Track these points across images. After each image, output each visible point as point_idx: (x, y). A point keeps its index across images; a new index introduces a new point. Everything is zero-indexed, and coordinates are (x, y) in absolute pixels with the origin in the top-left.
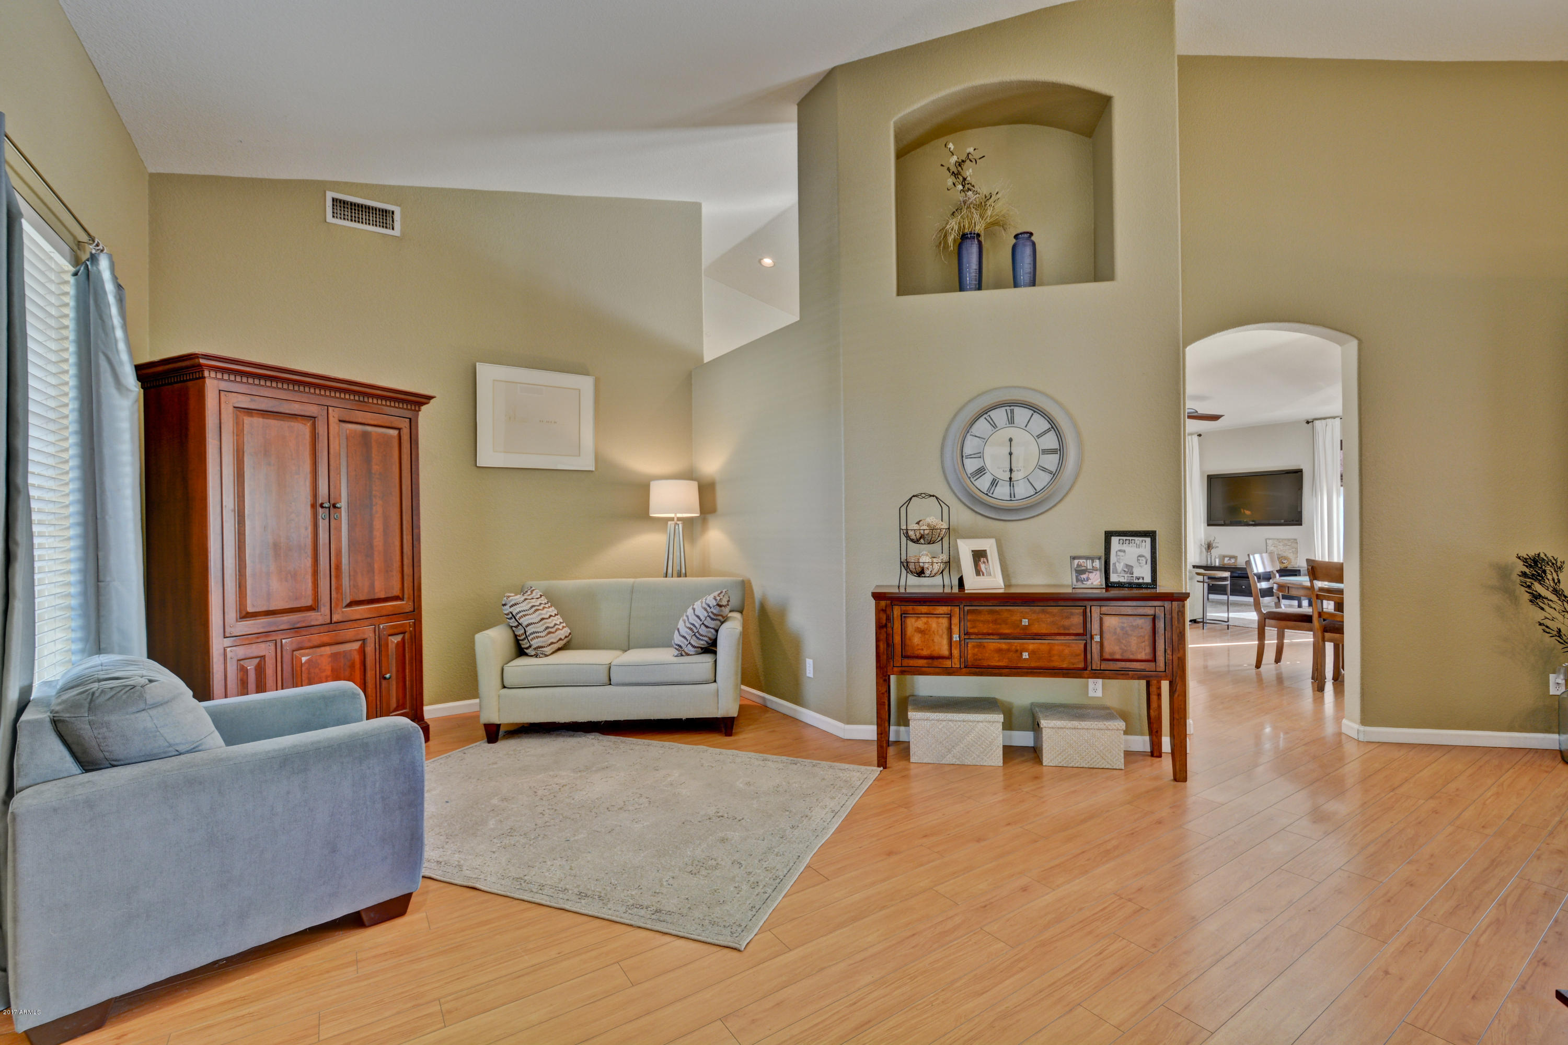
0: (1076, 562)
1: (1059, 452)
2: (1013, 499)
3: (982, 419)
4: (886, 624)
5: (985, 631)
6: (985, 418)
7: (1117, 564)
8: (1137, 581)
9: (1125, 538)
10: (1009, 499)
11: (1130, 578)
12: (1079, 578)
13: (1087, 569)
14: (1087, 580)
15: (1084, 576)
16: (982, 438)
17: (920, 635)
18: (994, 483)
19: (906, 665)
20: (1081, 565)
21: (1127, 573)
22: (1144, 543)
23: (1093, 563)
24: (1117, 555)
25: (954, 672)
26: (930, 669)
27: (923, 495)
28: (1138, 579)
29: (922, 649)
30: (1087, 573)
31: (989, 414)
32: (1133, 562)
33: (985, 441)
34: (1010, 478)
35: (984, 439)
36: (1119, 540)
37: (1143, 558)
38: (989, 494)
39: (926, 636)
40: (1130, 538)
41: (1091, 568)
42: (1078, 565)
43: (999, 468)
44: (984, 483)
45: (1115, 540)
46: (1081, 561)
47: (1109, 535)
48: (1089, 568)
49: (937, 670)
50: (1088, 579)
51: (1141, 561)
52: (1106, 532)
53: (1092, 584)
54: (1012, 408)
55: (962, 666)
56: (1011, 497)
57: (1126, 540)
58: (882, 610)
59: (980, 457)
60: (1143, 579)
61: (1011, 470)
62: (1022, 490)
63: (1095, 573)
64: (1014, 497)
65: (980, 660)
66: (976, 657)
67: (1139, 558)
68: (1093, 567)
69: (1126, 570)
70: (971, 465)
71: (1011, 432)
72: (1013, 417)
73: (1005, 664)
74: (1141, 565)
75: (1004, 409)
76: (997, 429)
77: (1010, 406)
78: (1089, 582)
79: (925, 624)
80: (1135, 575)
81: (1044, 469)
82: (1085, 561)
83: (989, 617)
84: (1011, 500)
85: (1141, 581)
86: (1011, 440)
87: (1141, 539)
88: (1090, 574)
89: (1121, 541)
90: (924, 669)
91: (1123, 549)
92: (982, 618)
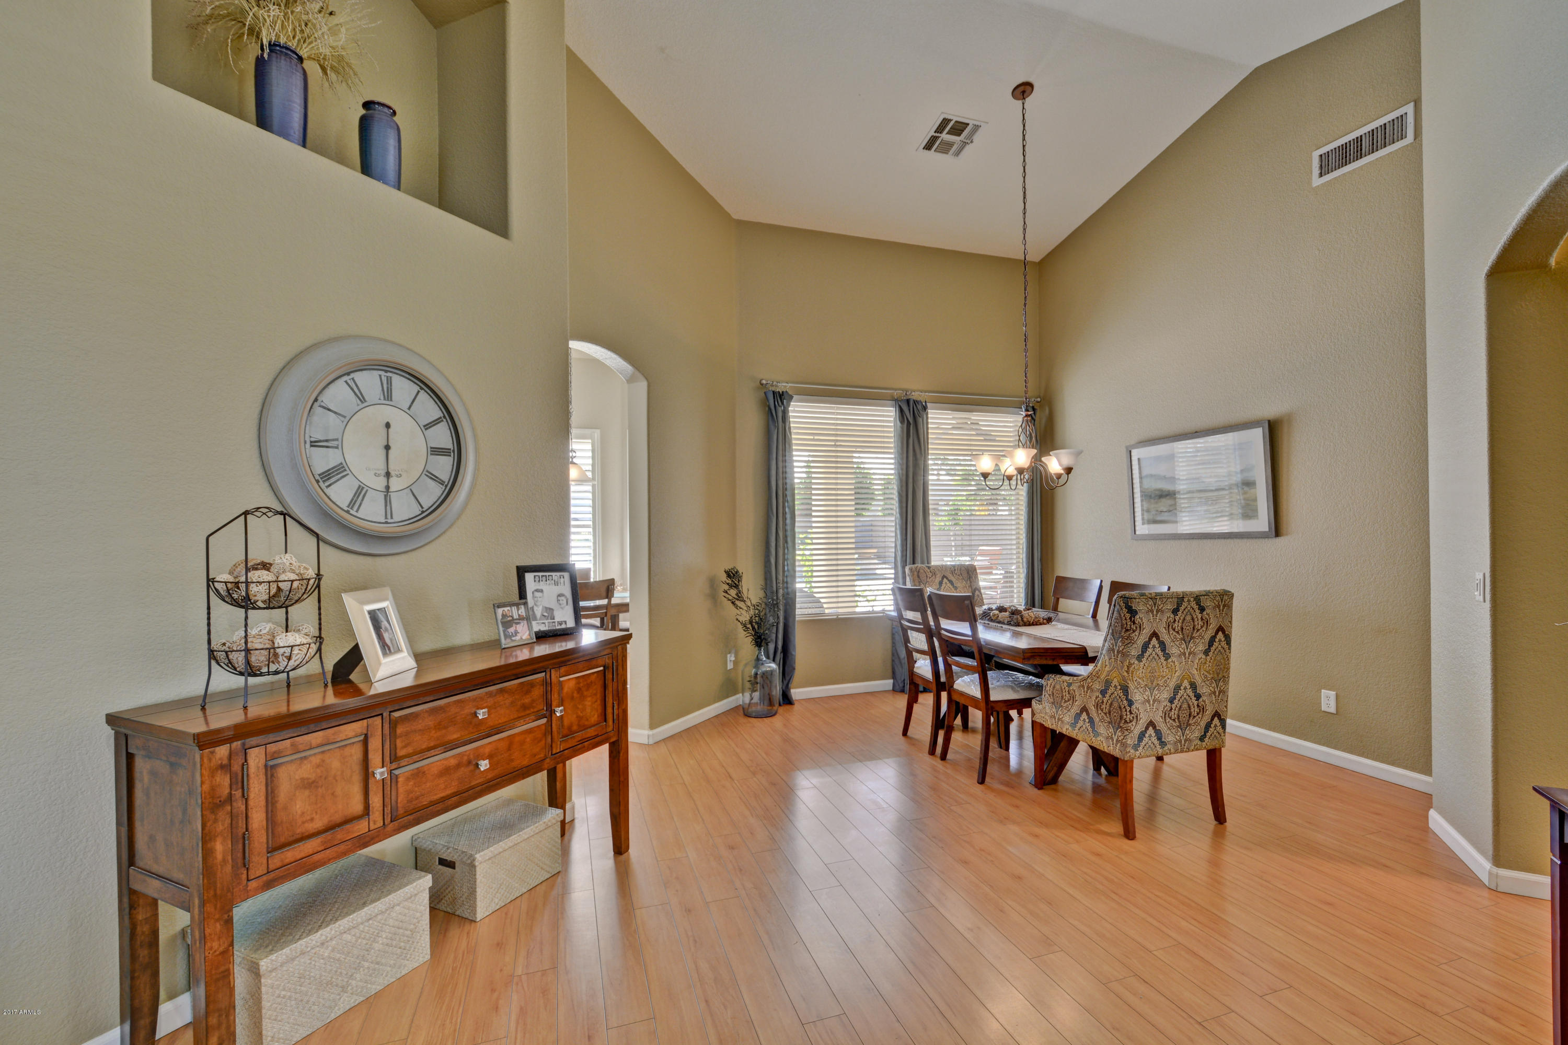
0: (500, 611)
1: (452, 454)
2: (389, 521)
3: (341, 382)
4: (230, 797)
5: (424, 747)
6: (346, 382)
7: (535, 608)
8: (559, 627)
9: (540, 574)
10: (384, 521)
11: (551, 624)
12: (506, 633)
13: (513, 619)
14: (516, 635)
15: (511, 630)
16: (339, 414)
17: (307, 792)
18: (360, 492)
19: (279, 864)
20: (506, 615)
21: (547, 619)
22: (562, 579)
23: (518, 610)
24: (534, 597)
25: (373, 839)
26: (328, 851)
27: (265, 510)
28: (561, 624)
29: (312, 820)
30: (514, 625)
31: (352, 375)
32: (552, 604)
33: (346, 419)
34: (388, 487)
35: (345, 417)
36: (535, 576)
37: (563, 598)
38: (352, 512)
39: (320, 790)
40: (547, 574)
41: (517, 617)
42: (504, 616)
43: (368, 469)
44: (340, 493)
45: (529, 577)
46: (506, 609)
47: (521, 571)
48: (515, 617)
49: (342, 847)
50: (516, 633)
51: (561, 602)
52: (518, 568)
53: (521, 638)
54: (389, 374)
55: (388, 820)
56: (386, 518)
57: (542, 576)
58: (222, 767)
59: (337, 448)
60: (566, 624)
61: (388, 475)
62: (404, 509)
63: (522, 624)
64: (392, 517)
65: (417, 798)
66: (411, 795)
67: (559, 598)
68: (519, 615)
69: (545, 614)
70: (323, 460)
71: (387, 413)
72: (390, 390)
73: (453, 791)
74: (562, 606)
75: (376, 373)
76: (366, 404)
77: (386, 371)
78: (518, 638)
79: (318, 766)
80: (557, 620)
81: (434, 478)
82: (509, 608)
83: (429, 721)
84: (386, 523)
85: (563, 626)
86: (388, 425)
87: (558, 574)
88: (518, 626)
89: (537, 579)
90: (316, 857)
91: (539, 588)
92: (420, 724)
